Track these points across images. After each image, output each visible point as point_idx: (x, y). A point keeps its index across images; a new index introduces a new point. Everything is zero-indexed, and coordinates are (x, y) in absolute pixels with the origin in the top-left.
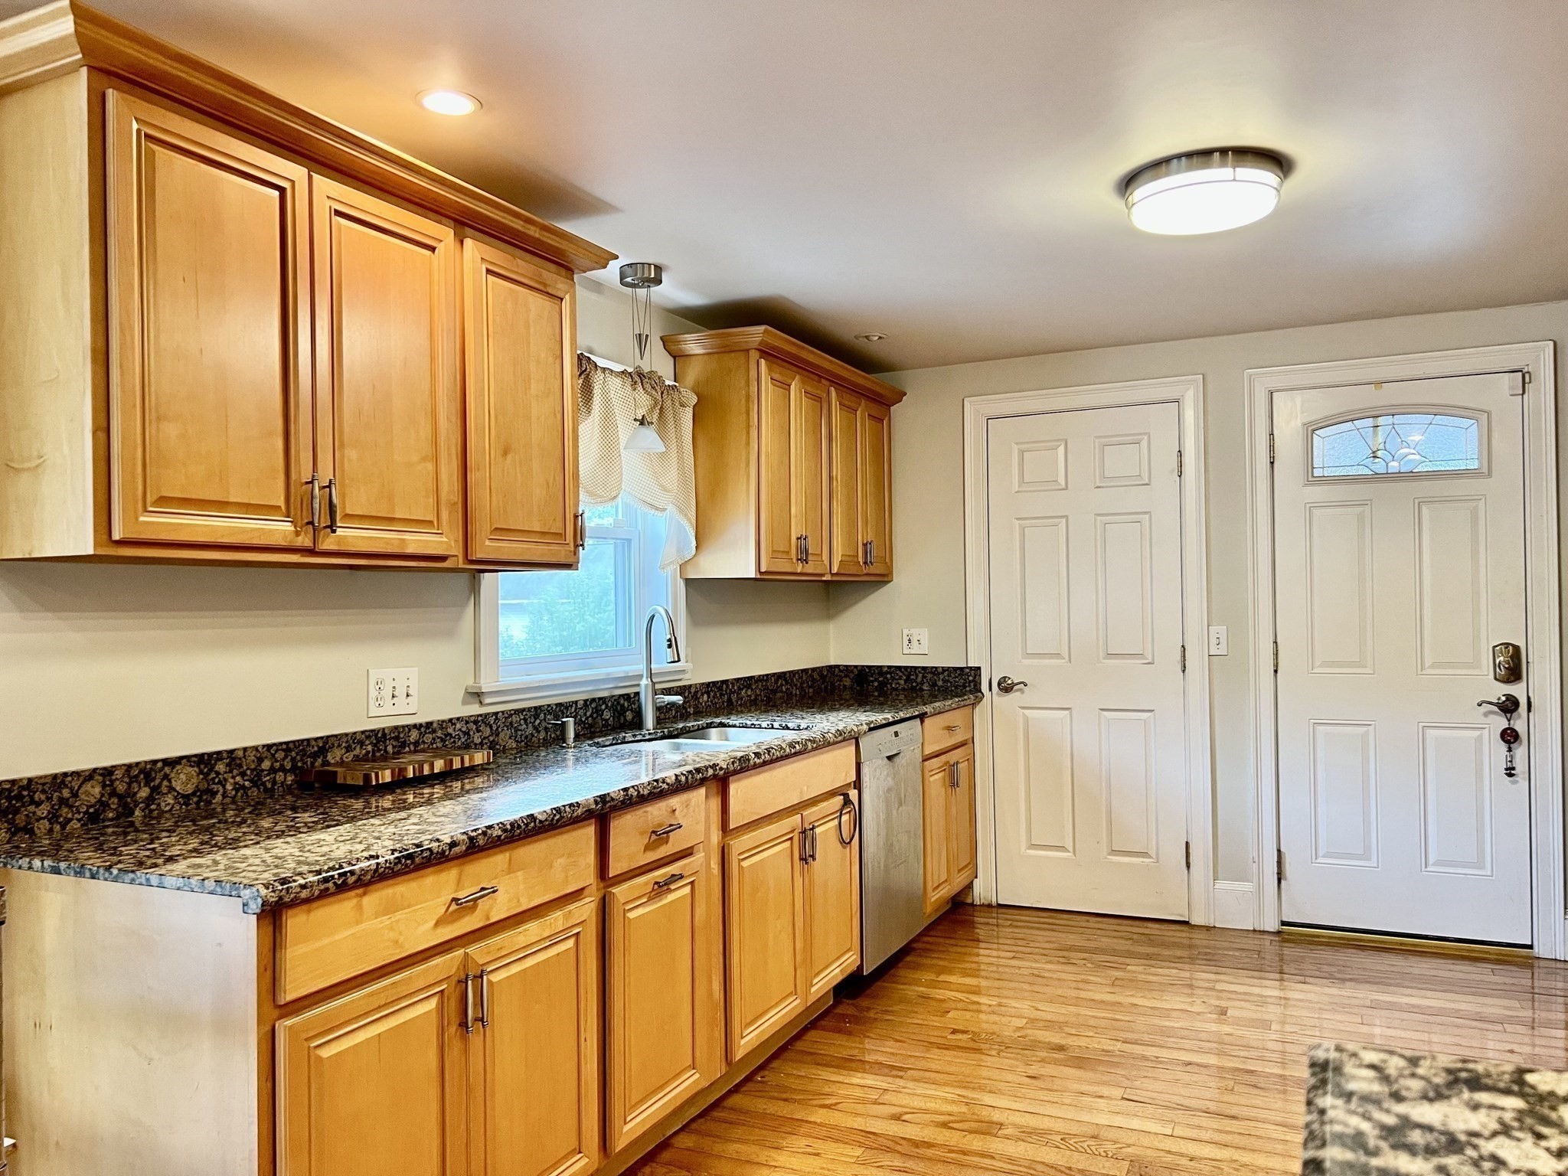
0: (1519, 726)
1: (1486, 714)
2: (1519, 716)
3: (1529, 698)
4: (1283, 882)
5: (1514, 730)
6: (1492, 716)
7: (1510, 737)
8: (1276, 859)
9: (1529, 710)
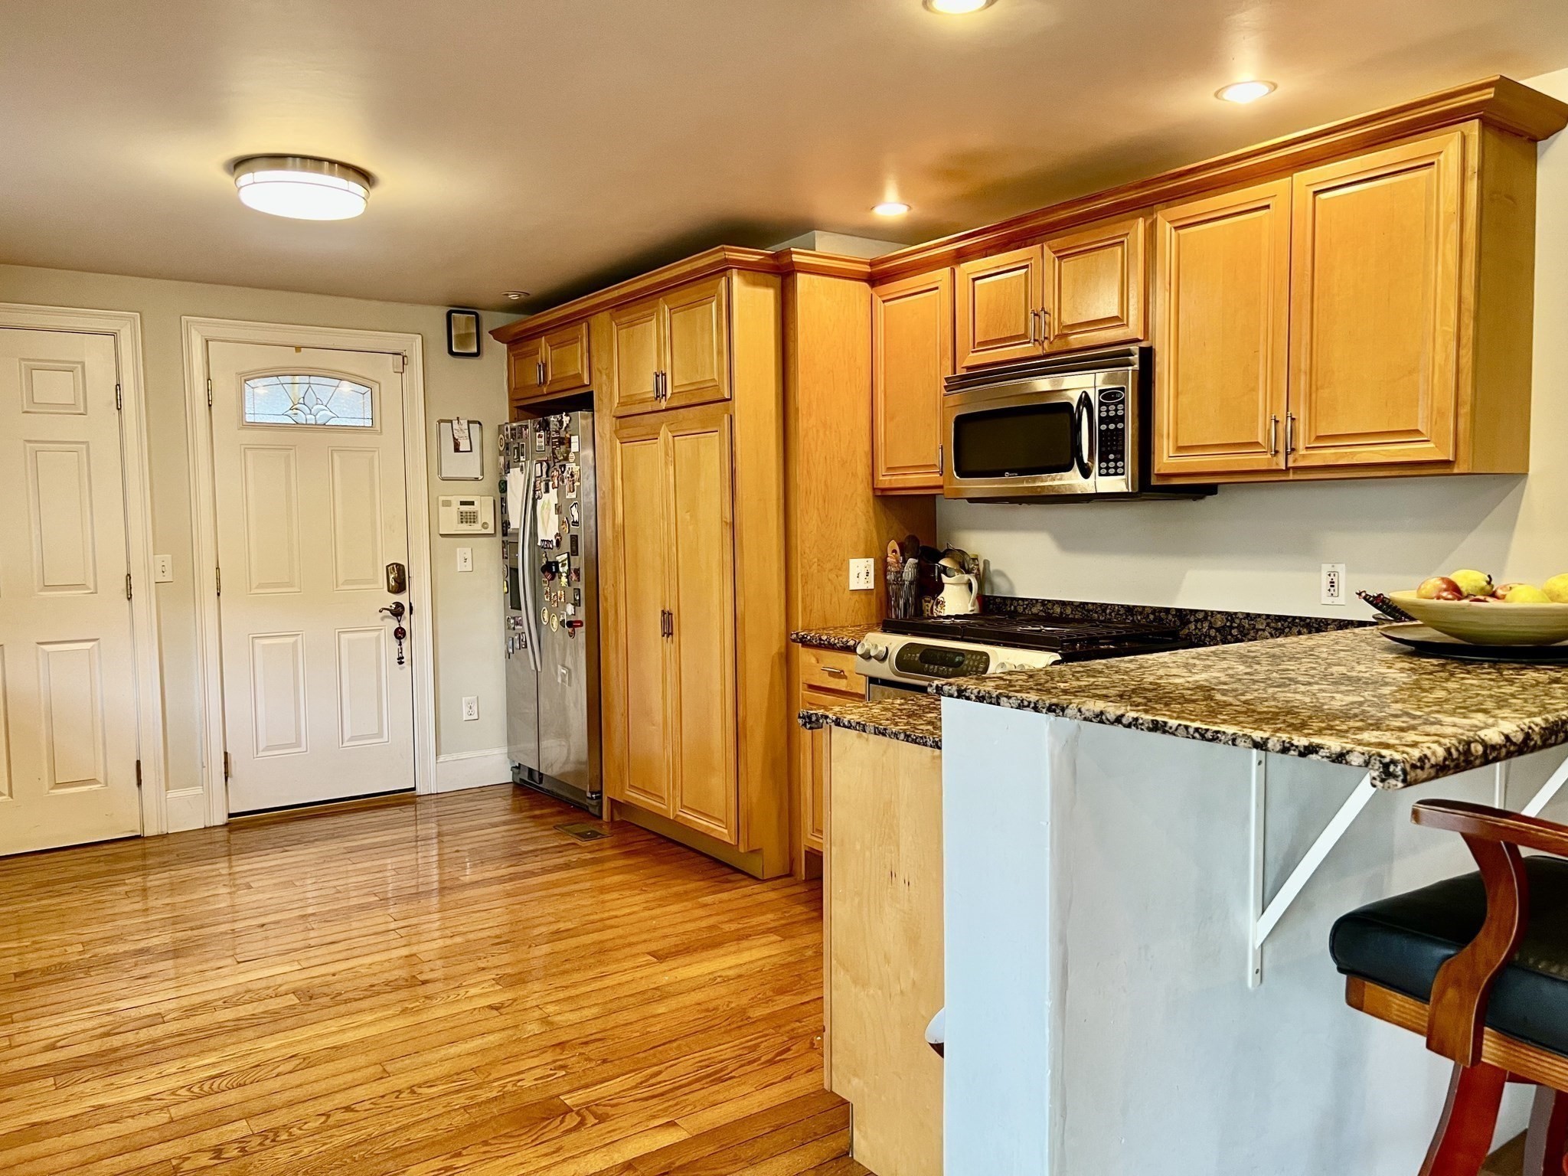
0: (405, 625)
1: (383, 619)
2: (405, 618)
3: (410, 604)
4: (229, 779)
5: (403, 629)
6: (386, 620)
7: (400, 634)
8: (223, 761)
9: (411, 613)
